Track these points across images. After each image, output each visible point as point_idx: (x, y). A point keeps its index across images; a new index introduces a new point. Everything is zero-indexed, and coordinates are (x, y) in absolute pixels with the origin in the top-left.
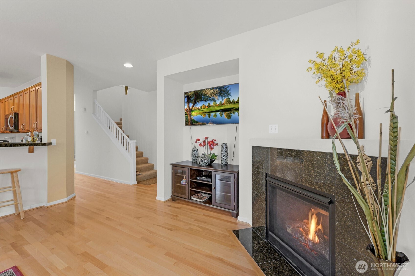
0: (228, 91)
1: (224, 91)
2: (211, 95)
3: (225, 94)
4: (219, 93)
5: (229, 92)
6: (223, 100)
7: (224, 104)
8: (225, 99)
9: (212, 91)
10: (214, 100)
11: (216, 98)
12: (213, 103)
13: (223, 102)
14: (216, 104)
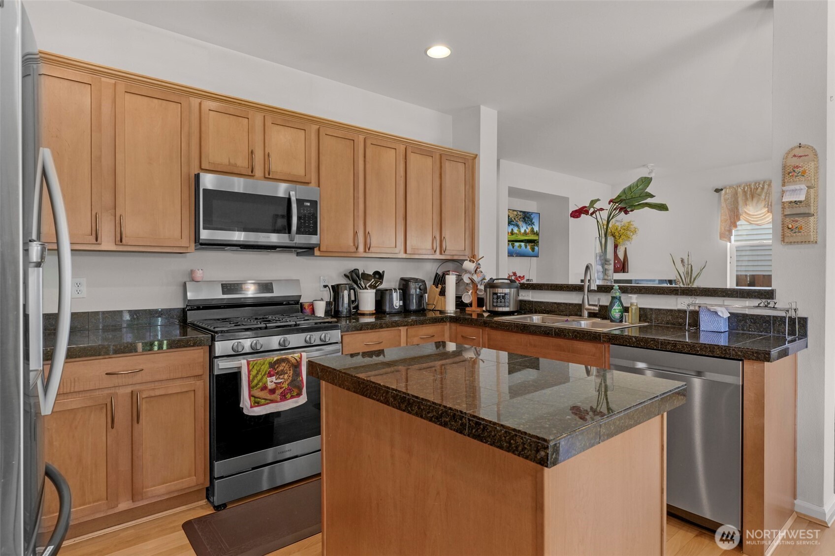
0: (532, 219)
1: (528, 218)
2: (515, 219)
3: (530, 222)
4: (524, 218)
5: (533, 221)
6: (527, 228)
7: (528, 234)
8: (529, 228)
9: (515, 213)
10: (518, 226)
11: (521, 223)
12: (517, 230)
13: (527, 231)
14: (520, 232)
